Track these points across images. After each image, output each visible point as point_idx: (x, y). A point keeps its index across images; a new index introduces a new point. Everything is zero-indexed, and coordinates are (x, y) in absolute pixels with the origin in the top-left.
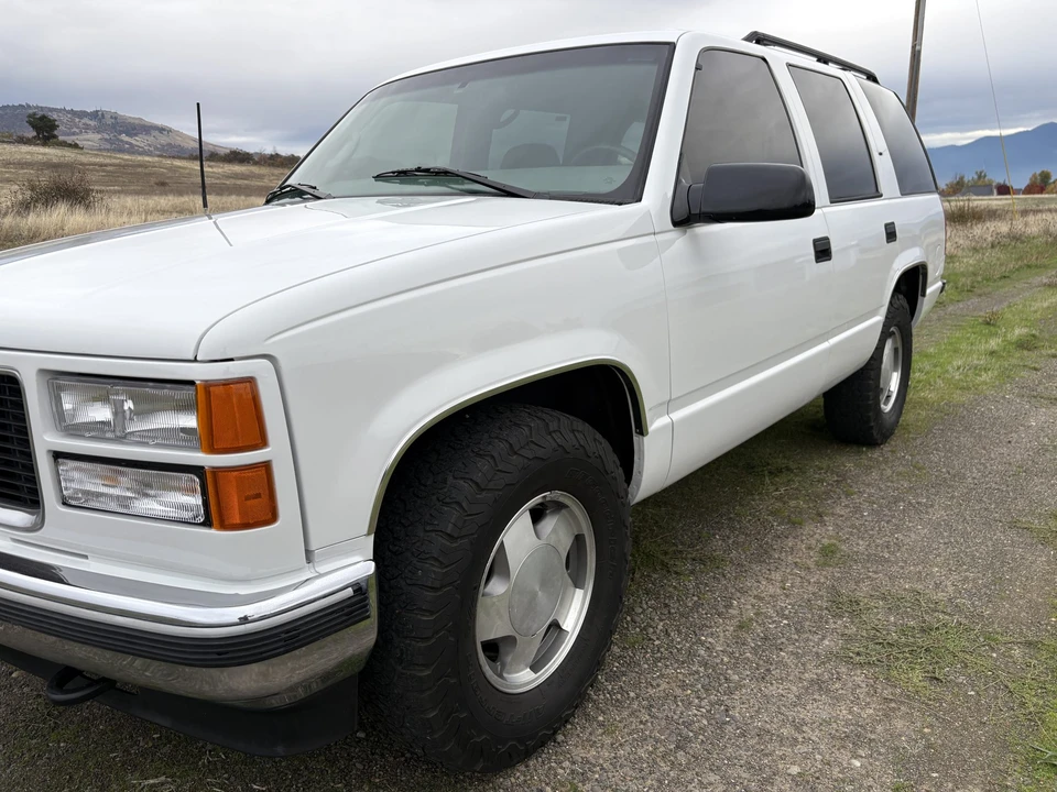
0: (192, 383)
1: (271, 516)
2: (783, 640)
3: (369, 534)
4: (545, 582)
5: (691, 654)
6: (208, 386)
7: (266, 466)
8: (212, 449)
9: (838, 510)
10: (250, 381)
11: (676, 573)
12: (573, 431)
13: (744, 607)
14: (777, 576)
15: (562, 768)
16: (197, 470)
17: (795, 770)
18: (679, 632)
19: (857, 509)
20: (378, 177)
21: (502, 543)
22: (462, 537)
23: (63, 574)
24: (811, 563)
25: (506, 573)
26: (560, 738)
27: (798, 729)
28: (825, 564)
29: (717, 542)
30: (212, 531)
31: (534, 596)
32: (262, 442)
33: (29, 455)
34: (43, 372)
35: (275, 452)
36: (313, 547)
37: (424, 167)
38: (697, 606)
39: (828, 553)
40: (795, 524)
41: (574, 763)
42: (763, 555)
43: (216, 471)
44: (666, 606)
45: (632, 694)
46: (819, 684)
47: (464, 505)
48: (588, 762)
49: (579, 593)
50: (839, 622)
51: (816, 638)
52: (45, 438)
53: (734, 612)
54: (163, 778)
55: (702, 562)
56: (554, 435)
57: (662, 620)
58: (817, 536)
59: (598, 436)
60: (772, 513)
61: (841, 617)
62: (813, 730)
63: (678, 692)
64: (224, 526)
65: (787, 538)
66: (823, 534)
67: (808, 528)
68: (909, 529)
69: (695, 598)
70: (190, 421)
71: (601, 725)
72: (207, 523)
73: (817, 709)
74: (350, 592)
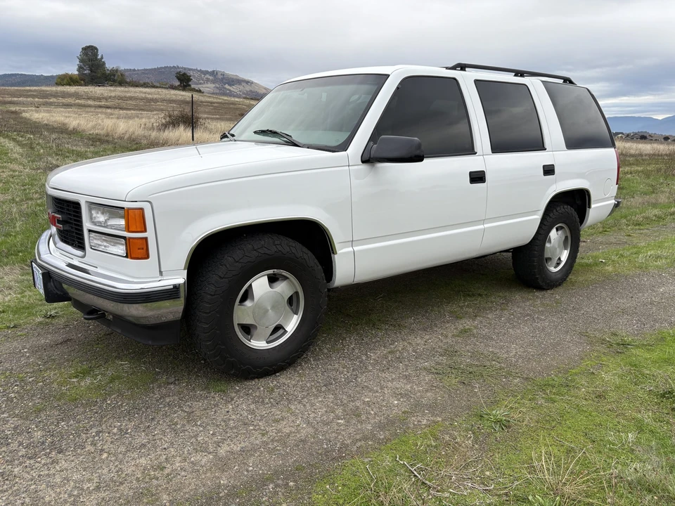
0: (123, 208)
1: (147, 257)
2: (406, 360)
3: (184, 269)
4: (273, 307)
5: (358, 358)
6: (129, 209)
7: (146, 239)
8: (129, 232)
9: (489, 316)
10: (142, 209)
11: (378, 328)
12: (289, 246)
13: (400, 345)
14: (427, 337)
15: (272, 383)
16: (124, 238)
17: (367, 400)
18: (360, 349)
19: (501, 317)
20: (255, 132)
21: (251, 285)
22: (226, 278)
23: (90, 272)
24: (450, 334)
25: (253, 298)
26: (278, 374)
27: (382, 389)
28: (458, 336)
29: (411, 319)
30: (129, 259)
31: (267, 311)
32: (145, 231)
33: (82, 230)
34: (87, 202)
35: (149, 234)
36: (162, 270)
37: (270, 129)
38: (377, 342)
39: (464, 331)
40: (458, 318)
41: (278, 383)
42: (429, 328)
43: (130, 238)
45: (320, 367)
46: (407, 377)
49: (295, 316)
50: (441, 358)
51: (423, 361)
52: (87, 225)
53: (392, 346)
55: (395, 326)
56: (278, 246)
57: (355, 344)
60: (451, 312)
61: (443, 356)
62: (388, 390)
64: (132, 258)
65: (448, 323)
66: (467, 323)
67: (463, 321)
68: (519, 328)
69: (379, 339)
70: (122, 222)
72: (127, 257)
73: (396, 384)
74: (172, 287)
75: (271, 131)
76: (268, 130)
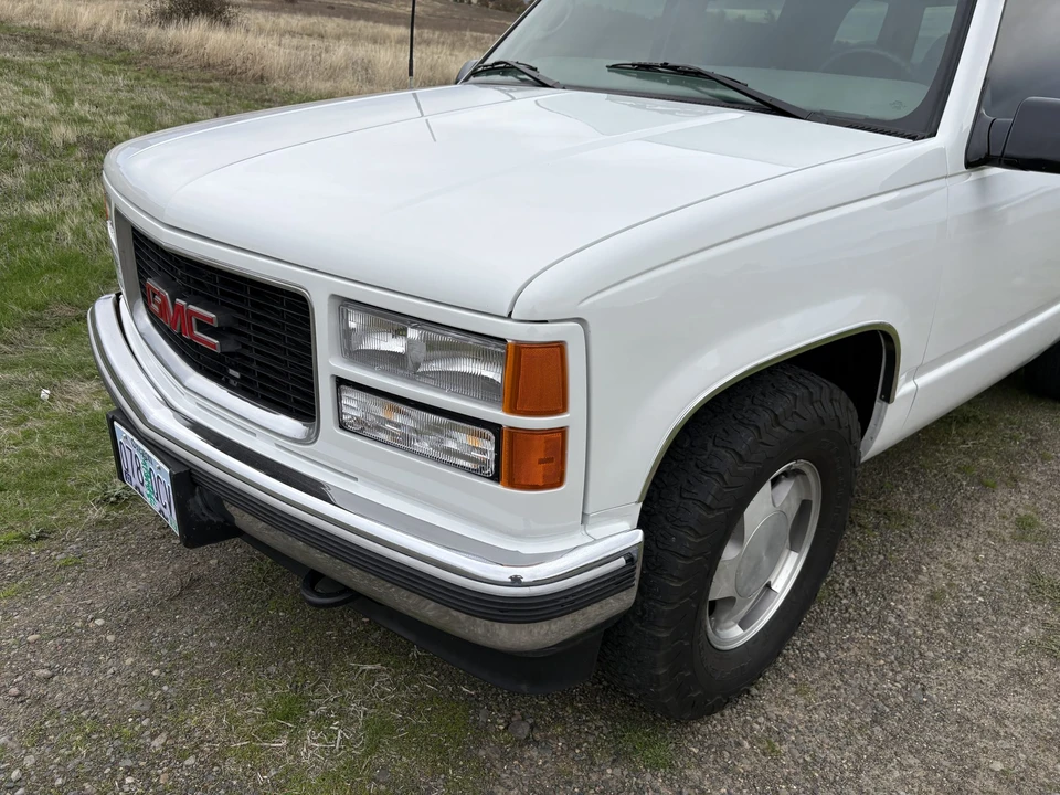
0: (503, 340)
1: (558, 480)
2: (980, 620)
3: (639, 502)
4: (771, 547)
5: (881, 620)
6: (520, 347)
7: (563, 431)
8: (513, 409)
9: (1033, 476)
10: (559, 348)
11: (860, 525)
13: (934, 574)
14: (968, 544)
15: (757, 722)
16: (495, 428)
17: (998, 766)
18: (868, 594)
22: (719, 509)
23: (332, 494)
24: (1006, 534)
25: (741, 539)
27: (1000, 722)
28: (1022, 538)
29: (901, 494)
30: (499, 487)
31: (759, 561)
34: (334, 296)
35: (572, 419)
36: (589, 510)
38: (883, 567)
39: (1024, 526)
40: (986, 486)
41: (769, 719)
42: (953, 518)
43: (513, 431)
44: (851, 560)
45: (822, 655)
46: (1019, 675)
47: (726, 477)
48: (783, 721)
49: (794, 556)
50: (1040, 608)
51: (1016, 622)
53: (924, 579)
54: (378, 666)
55: (887, 517)
57: (848, 577)
58: (1011, 504)
59: (851, 405)
60: (959, 470)
61: (1042, 602)
62: (1015, 726)
63: (870, 660)
64: (512, 484)
65: (979, 501)
66: (1018, 502)
67: (1001, 493)
69: (882, 557)
70: (493, 373)
71: (793, 683)
72: (496, 478)
73: (1018, 703)
75: (674, 68)
76: (665, 65)
